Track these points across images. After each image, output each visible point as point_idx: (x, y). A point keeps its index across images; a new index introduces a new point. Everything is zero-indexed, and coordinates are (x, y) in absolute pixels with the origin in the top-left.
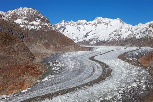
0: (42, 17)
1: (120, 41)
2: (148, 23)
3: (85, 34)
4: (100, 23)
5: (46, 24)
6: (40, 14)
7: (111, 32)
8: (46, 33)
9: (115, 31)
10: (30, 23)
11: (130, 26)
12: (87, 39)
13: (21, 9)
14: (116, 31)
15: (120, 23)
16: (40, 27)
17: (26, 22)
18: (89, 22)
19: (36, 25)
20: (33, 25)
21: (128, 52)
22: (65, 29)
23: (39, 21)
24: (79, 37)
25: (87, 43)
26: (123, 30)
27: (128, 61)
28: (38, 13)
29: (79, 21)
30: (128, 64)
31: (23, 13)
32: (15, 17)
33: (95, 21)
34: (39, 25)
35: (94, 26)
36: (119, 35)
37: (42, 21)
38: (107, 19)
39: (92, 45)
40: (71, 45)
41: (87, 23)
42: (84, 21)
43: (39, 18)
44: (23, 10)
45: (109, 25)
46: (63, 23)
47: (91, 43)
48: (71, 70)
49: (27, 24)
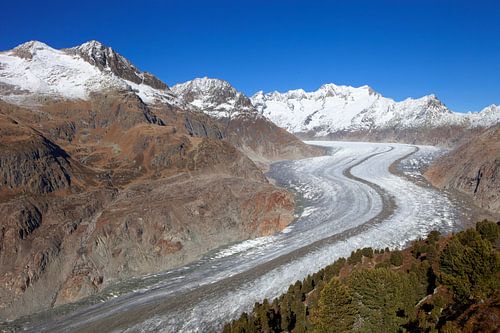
0: (238, 95)
1: (374, 131)
2: (426, 99)
3: (305, 118)
4: (330, 94)
5: (246, 108)
6: (233, 90)
7: (354, 115)
8: (247, 124)
9: (362, 112)
10: (218, 108)
11: (391, 102)
12: (310, 127)
13: (198, 80)
14: (365, 111)
15: (370, 94)
16: (237, 113)
17: (210, 105)
18: (310, 94)
19: (228, 110)
20: (222, 110)
21: (400, 159)
22: (265, 108)
23: (232, 102)
24: (294, 123)
25: (311, 135)
26: (379, 110)
27: (409, 178)
28: (229, 89)
29: (291, 92)
30: (411, 184)
31: (202, 88)
32: (190, 96)
33: (321, 92)
34: (233, 111)
35: (321, 102)
36: (370, 120)
37: (238, 103)
38: (344, 87)
39: (320, 138)
40: (292, 145)
41: (307, 94)
42: (300, 92)
43: (233, 96)
44: (203, 83)
45: (349, 98)
46: (260, 96)
47: (319, 134)
48: (335, 199)
49: (211, 109)
